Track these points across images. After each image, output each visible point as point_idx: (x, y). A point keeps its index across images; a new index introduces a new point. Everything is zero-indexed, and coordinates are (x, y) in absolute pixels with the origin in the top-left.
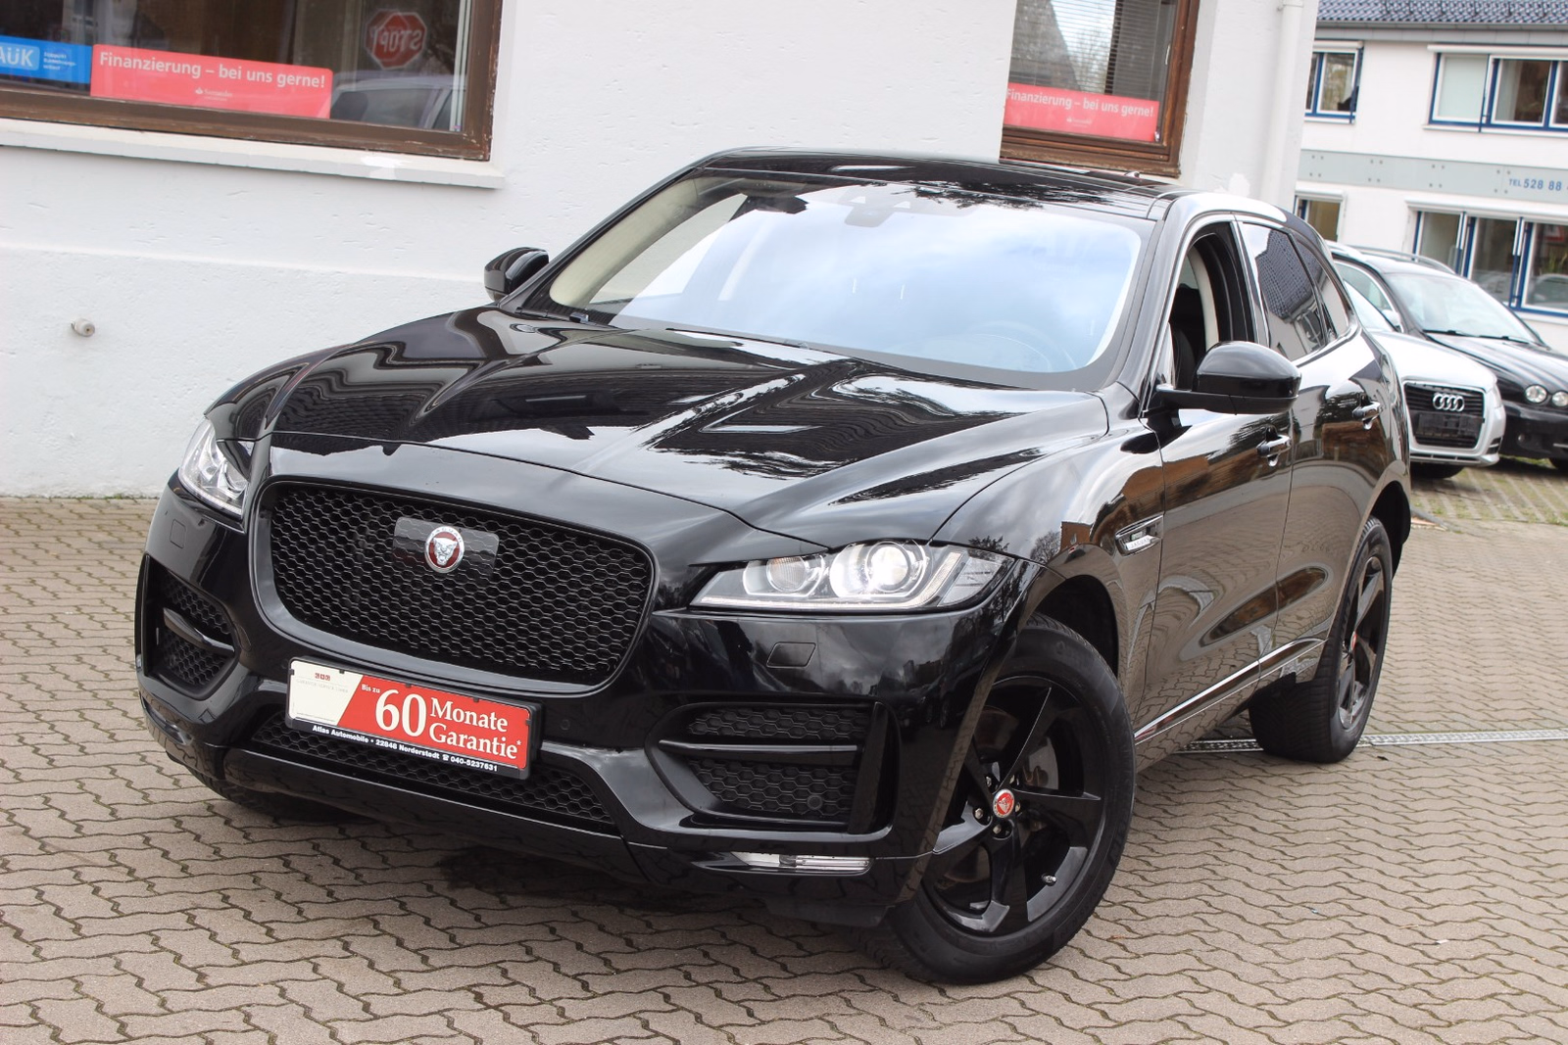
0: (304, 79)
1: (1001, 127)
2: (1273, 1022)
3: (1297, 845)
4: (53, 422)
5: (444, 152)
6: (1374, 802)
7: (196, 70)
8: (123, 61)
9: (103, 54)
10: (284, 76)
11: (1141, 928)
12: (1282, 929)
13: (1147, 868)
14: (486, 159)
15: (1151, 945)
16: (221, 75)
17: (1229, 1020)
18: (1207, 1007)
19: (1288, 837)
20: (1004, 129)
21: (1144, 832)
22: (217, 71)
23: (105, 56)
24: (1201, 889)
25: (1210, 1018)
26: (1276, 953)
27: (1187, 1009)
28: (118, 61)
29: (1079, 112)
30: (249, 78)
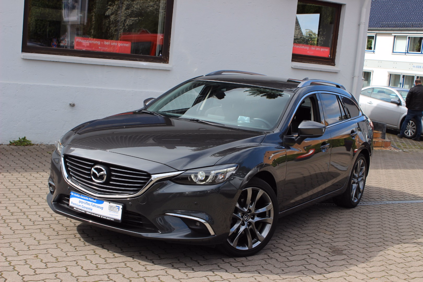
0: (125, 44)
1: (292, 54)
4: (65, 127)
5: (158, 61)
9: (77, 39)
14: (168, 63)
16: (105, 44)
28: (81, 40)
29: (310, 50)
30: (111, 44)
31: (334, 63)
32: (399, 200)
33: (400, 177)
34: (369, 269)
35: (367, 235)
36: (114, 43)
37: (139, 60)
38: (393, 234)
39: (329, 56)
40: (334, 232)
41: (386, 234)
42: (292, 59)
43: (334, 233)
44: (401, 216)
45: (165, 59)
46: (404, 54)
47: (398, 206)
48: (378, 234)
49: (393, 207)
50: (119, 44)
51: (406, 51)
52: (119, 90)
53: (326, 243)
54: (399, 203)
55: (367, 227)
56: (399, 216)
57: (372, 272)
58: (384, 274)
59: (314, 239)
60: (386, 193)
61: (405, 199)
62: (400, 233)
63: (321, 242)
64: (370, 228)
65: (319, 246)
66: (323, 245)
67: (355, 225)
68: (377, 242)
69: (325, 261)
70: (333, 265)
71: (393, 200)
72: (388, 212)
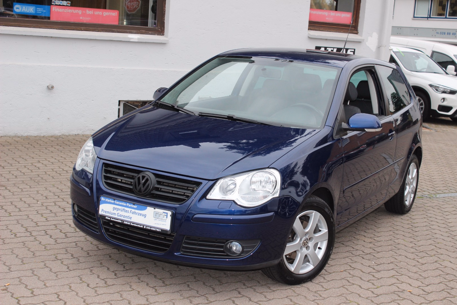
0: (111, 13)
4: (43, 114)
5: (152, 33)
9: (53, 8)
14: (163, 35)
20: (309, 22)
22: (86, 12)
28: (58, 10)
29: (329, 16)
30: (95, 14)
31: (357, 30)
32: (442, 192)
33: (439, 163)
34: (427, 289)
35: (414, 240)
36: (98, 12)
37: (129, 32)
38: (446, 239)
39: (351, 22)
40: (375, 238)
41: (437, 238)
42: (309, 27)
43: (374, 240)
44: (450, 214)
45: (160, 30)
46: (427, 19)
47: (443, 201)
48: (427, 239)
49: (438, 202)
50: (104, 14)
51: (428, 15)
52: (106, 69)
53: (368, 254)
54: (444, 197)
55: (413, 230)
56: (447, 213)
57: (429, 292)
58: (444, 294)
59: (352, 249)
60: (426, 185)
61: (449, 191)
62: (453, 237)
63: (361, 253)
64: (417, 231)
65: (359, 259)
66: (365, 257)
67: (398, 228)
68: (428, 250)
69: (370, 279)
70: (381, 285)
71: (436, 193)
72: (434, 210)
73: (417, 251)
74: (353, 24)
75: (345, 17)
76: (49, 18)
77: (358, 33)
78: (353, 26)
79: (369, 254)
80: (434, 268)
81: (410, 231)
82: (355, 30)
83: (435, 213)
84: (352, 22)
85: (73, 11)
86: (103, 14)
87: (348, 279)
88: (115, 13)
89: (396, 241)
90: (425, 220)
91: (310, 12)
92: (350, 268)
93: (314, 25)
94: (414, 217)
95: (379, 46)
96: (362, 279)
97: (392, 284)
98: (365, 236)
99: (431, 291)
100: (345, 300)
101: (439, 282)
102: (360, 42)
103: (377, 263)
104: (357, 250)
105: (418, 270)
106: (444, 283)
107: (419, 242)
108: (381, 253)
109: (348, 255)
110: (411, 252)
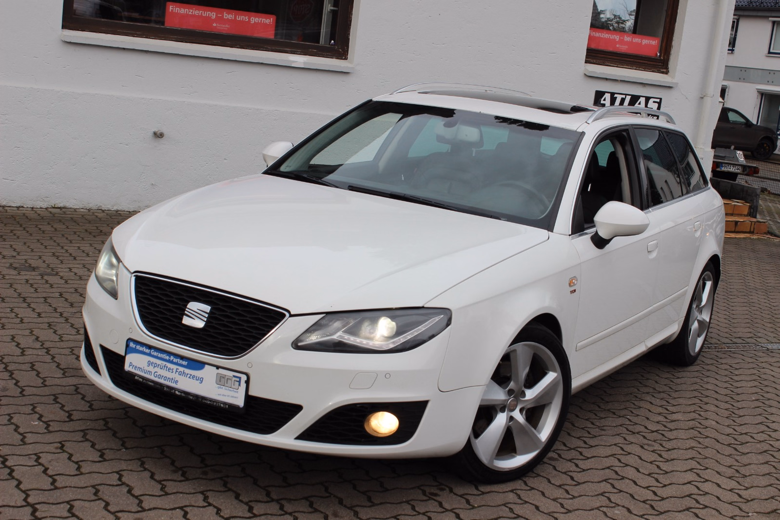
0: (263, 19)
1: (586, 48)
2: (740, 500)
3: (739, 401)
4: (144, 177)
5: (327, 55)
6: (772, 379)
7: (213, 15)
8: (180, 10)
9: (171, 7)
10: (254, 18)
11: (669, 445)
12: (738, 447)
13: (667, 412)
14: (346, 59)
15: (674, 454)
16: (225, 17)
17: (718, 498)
18: (706, 490)
19: (733, 397)
20: (587, 49)
21: (663, 392)
22: (223, 16)
23: (172, 8)
24: (695, 424)
25: (708, 496)
26: (737, 461)
27: (696, 491)
28: (178, 10)
29: (622, 42)
30: (237, 19)
31: (667, 68)
36: (242, 17)
39: (657, 55)
42: (586, 58)
45: (341, 50)
52: (250, 109)
60: (764, 327)
66: (647, 436)
67: (708, 393)
68: (755, 431)
69: (652, 472)
70: (670, 482)
72: (772, 368)
73: (735, 433)
74: (660, 56)
75: (649, 44)
76: (163, 23)
77: (669, 72)
78: (661, 60)
79: (656, 431)
80: (762, 462)
81: (728, 399)
82: (664, 67)
83: (773, 373)
84: (659, 54)
85: (202, 13)
86: (249, 20)
87: (617, 469)
88: (270, 20)
89: (702, 413)
90: (756, 383)
91: (590, 34)
92: (622, 452)
93: (594, 55)
94: (736, 378)
95: (701, 96)
96: (638, 471)
97: (689, 483)
98: (651, 403)
99: (753, 497)
100: (608, 502)
101: (768, 484)
102: (670, 87)
103: (668, 447)
104: (636, 424)
105: (736, 463)
106: (776, 487)
107: (740, 419)
108: (675, 431)
109: (621, 432)
110: (725, 433)
